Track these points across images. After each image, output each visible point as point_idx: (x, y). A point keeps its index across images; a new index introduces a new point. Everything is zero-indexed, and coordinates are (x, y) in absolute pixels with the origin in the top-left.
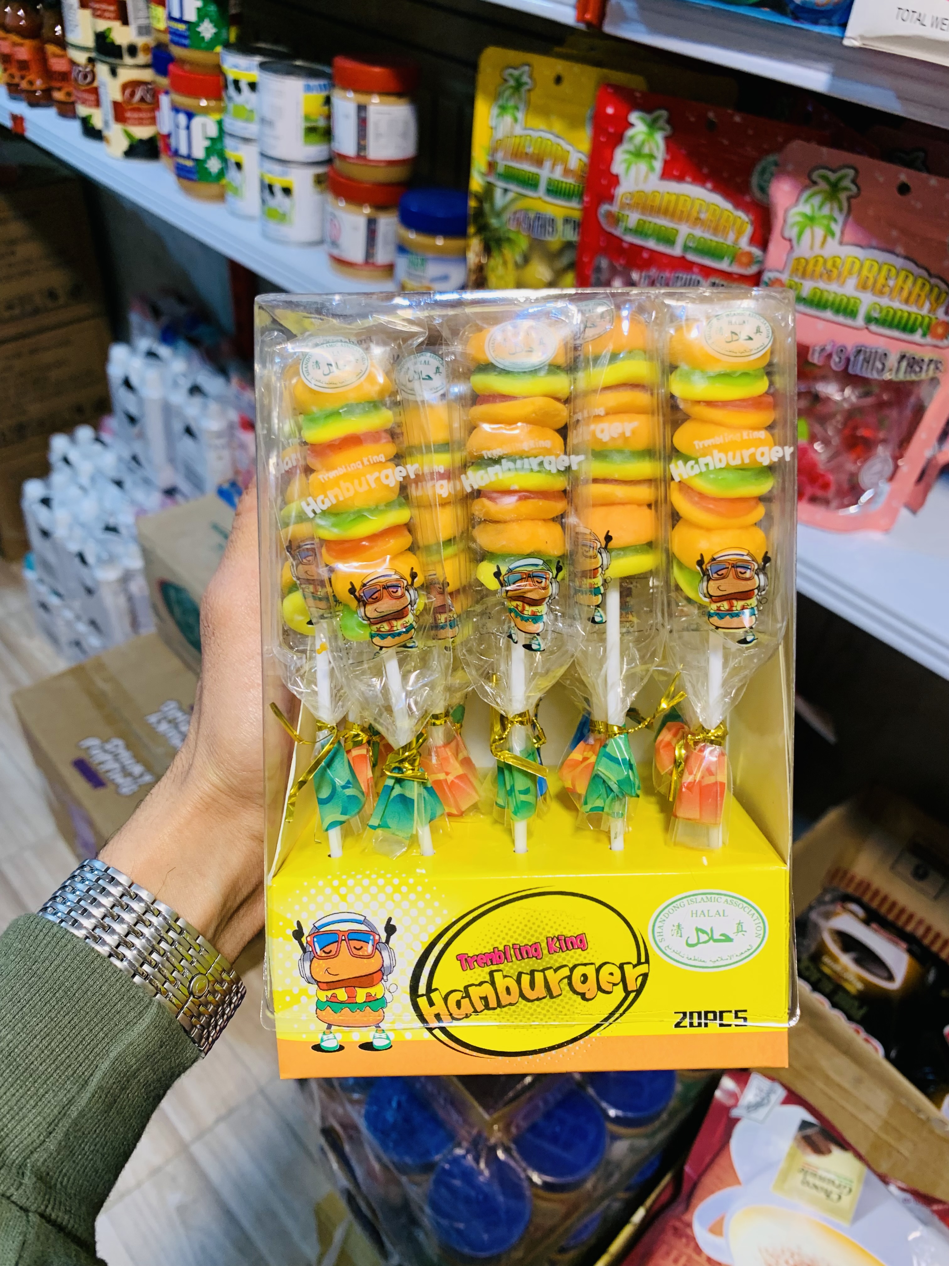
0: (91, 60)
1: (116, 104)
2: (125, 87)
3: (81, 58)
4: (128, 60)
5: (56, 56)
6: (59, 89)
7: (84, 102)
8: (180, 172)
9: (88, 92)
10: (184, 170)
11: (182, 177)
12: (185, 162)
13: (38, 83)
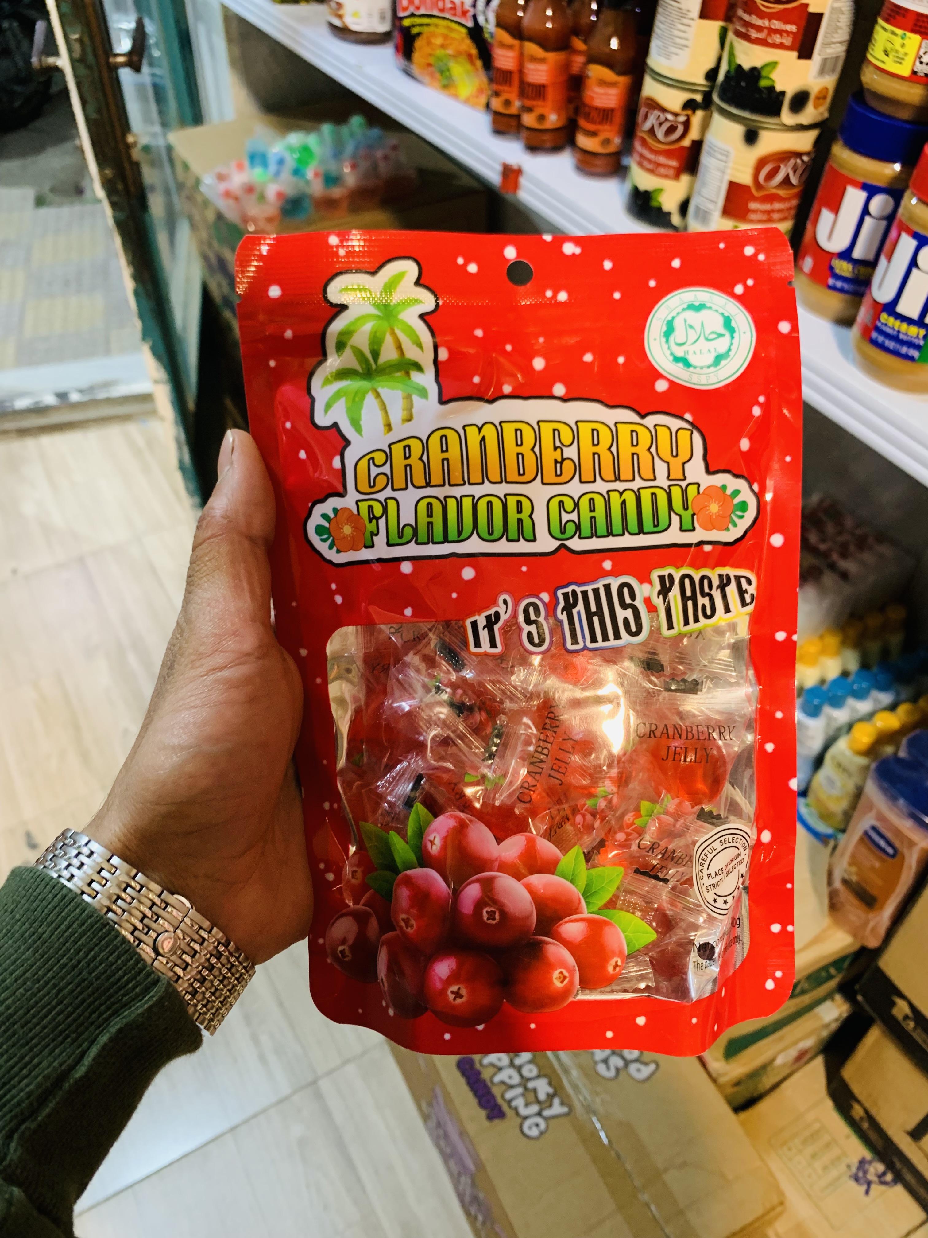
0: (690, 105)
1: (734, 189)
2: (761, 163)
3: (671, 98)
4: (787, 117)
5: (602, 83)
6: (593, 134)
7: (653, 166)
8: (881, 339)
9: (668, 154)
10: (895, 338)
11: (882, 347)
12: (904, 327)
13: (553, 119)
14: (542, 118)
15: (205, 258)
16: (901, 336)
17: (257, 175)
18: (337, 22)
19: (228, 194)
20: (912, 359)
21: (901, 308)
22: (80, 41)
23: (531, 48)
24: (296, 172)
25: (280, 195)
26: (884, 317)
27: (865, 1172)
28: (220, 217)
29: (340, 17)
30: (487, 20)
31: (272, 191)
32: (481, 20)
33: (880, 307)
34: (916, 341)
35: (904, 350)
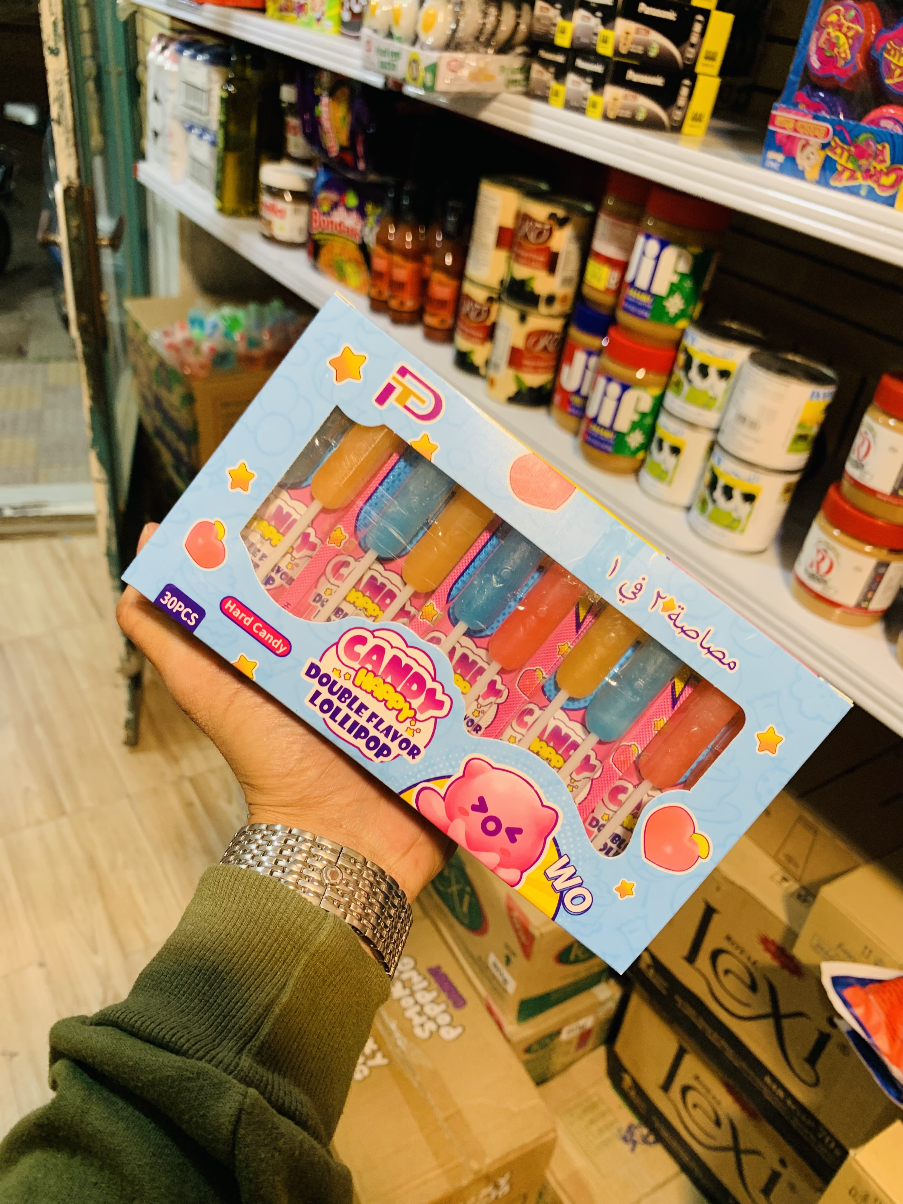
0: (490, 300)
1: (514, 351)
2: (529, 335)
3: (479, 295)
4: (542, 309)
5: (441, 283)
6: (434, 315)
7: (469, 337)
8: (590, 439)
9: (478, 329)
11: (591, 444)
12: (604, 432)
13: (410, 304)
14: (402, 303)
15: (144, 398)
17: (196, 333)
18: (268, 233)
19: (171, 347)
22: (78, 227)
23: (397, 259)
24: (226, 335)
25: (212, 350)
27: (632, 1134)
28: (162, 364)
29: (270, 230)
30: (370, 239)
31: (206, 346)
32: (366, 240)
33: (590, 420)
34: (610, 442)
35: (604, 447)
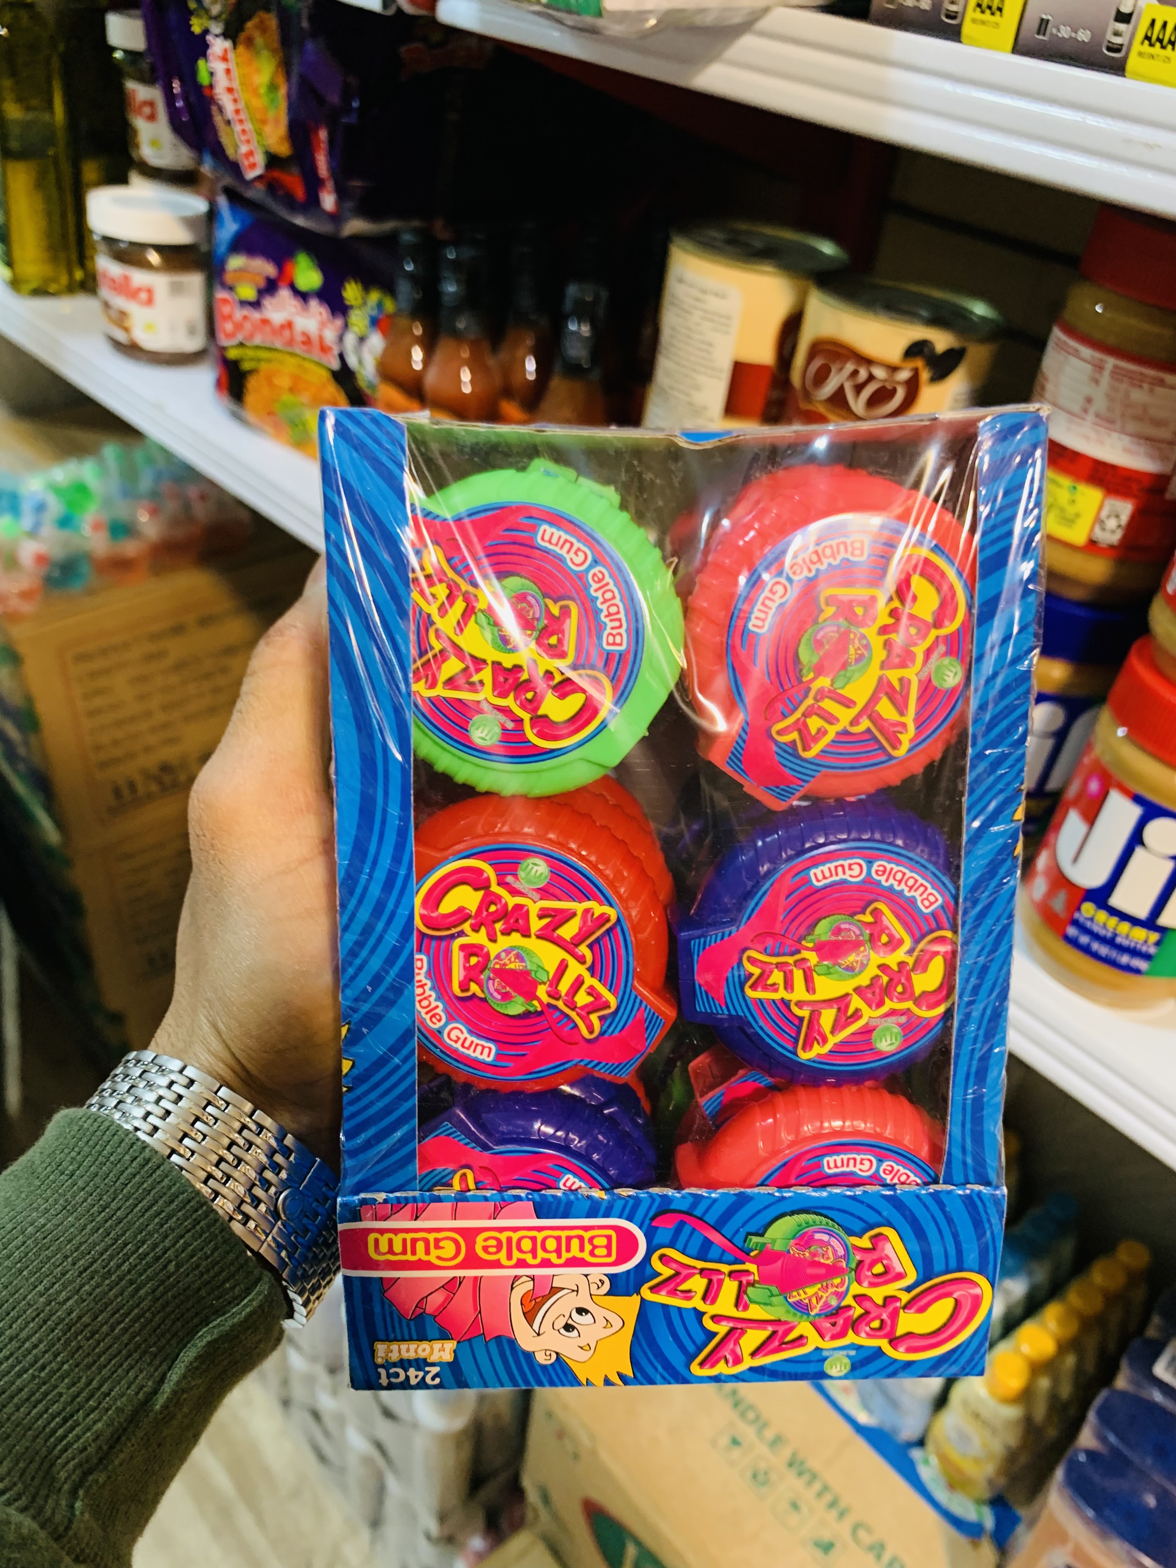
8: (1084, 939)
10: (1110, 942)
11: (1086, 950)
12: (1124, 927)
16: (1119, 940)
18: (121, 336)
20: (1137, 971)
21: (1117, 900)
24: (65, 522)
25: (42, 558)
26: (1088, 909)
29: (126, 330)
30: (360, 362)
31: (28, 551)
32: (352, 361)
33: (1080, 895)
34: (1144, 949)
35: (1125, 959)
